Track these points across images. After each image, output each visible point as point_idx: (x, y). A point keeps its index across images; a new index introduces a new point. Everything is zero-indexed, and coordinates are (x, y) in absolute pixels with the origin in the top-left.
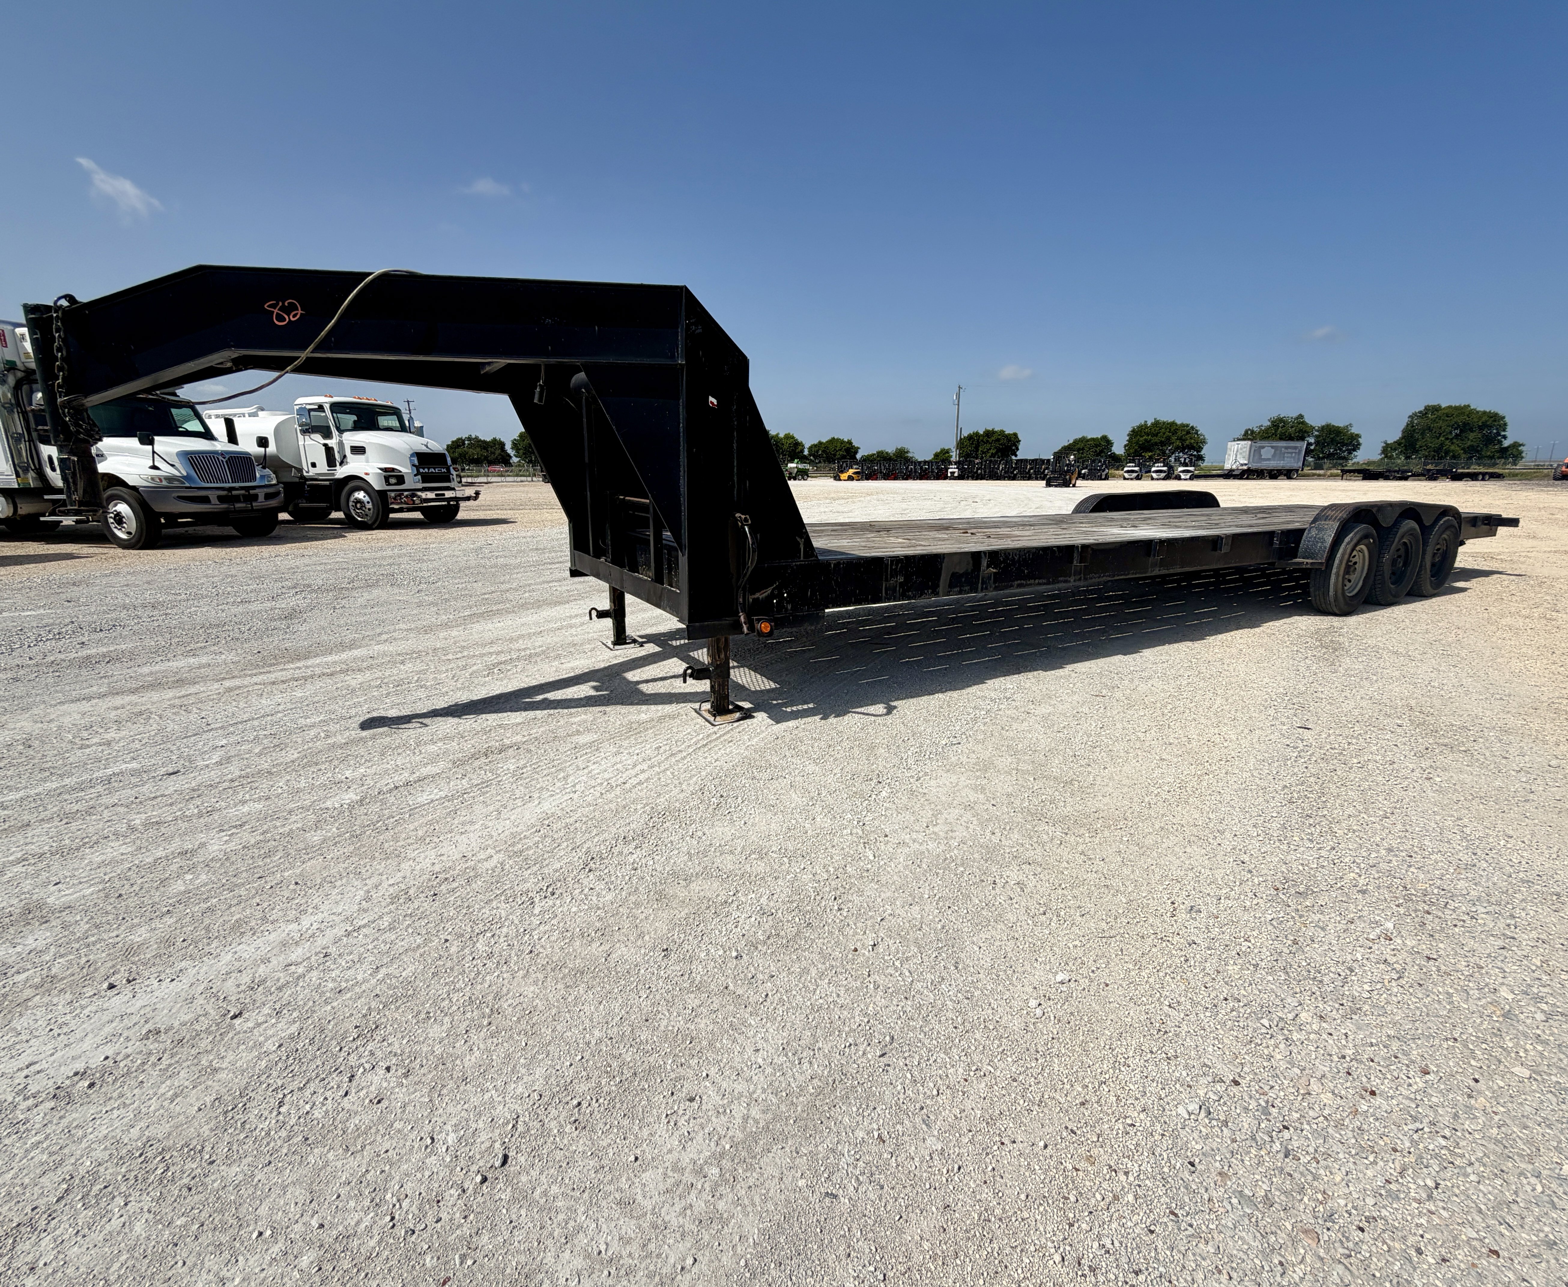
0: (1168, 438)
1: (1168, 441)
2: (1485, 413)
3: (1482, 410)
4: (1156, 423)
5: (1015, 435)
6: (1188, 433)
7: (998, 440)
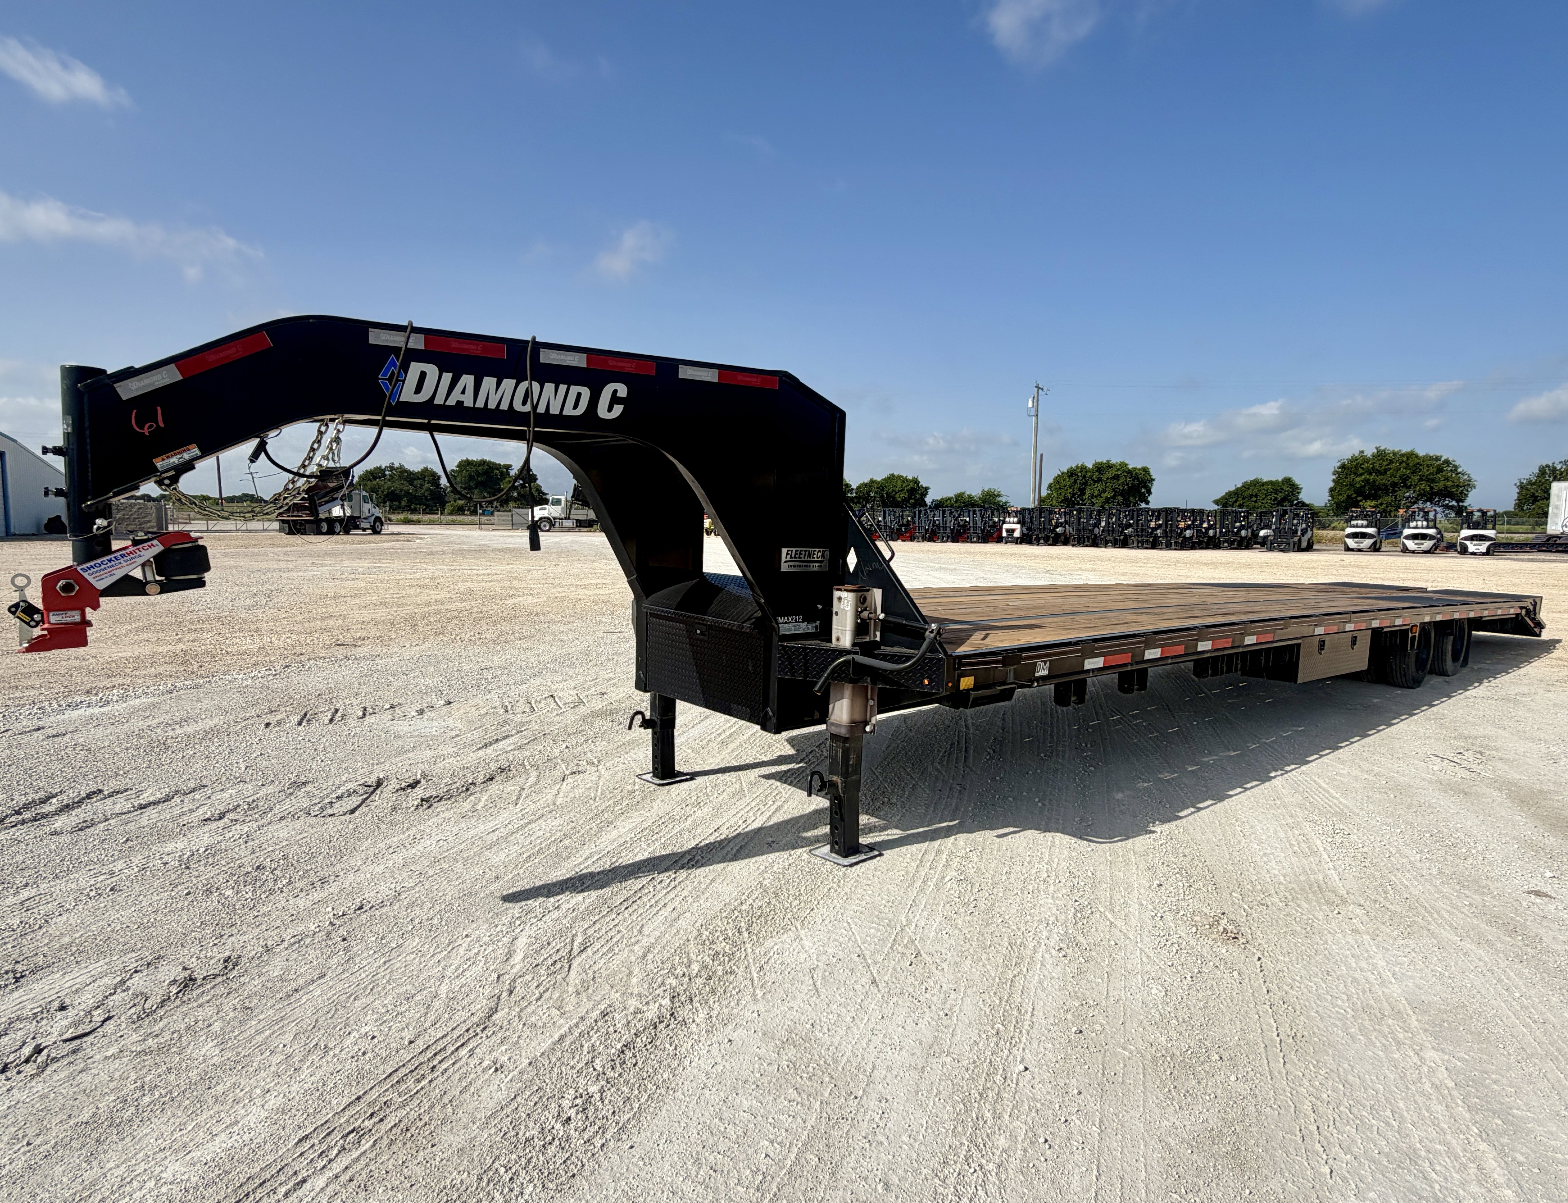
0: (1404, 479)
1: (1405, 482)
4: (1381, 455)
5: (1145, 470)
6: (1440, 470)
7: (1116, 477)
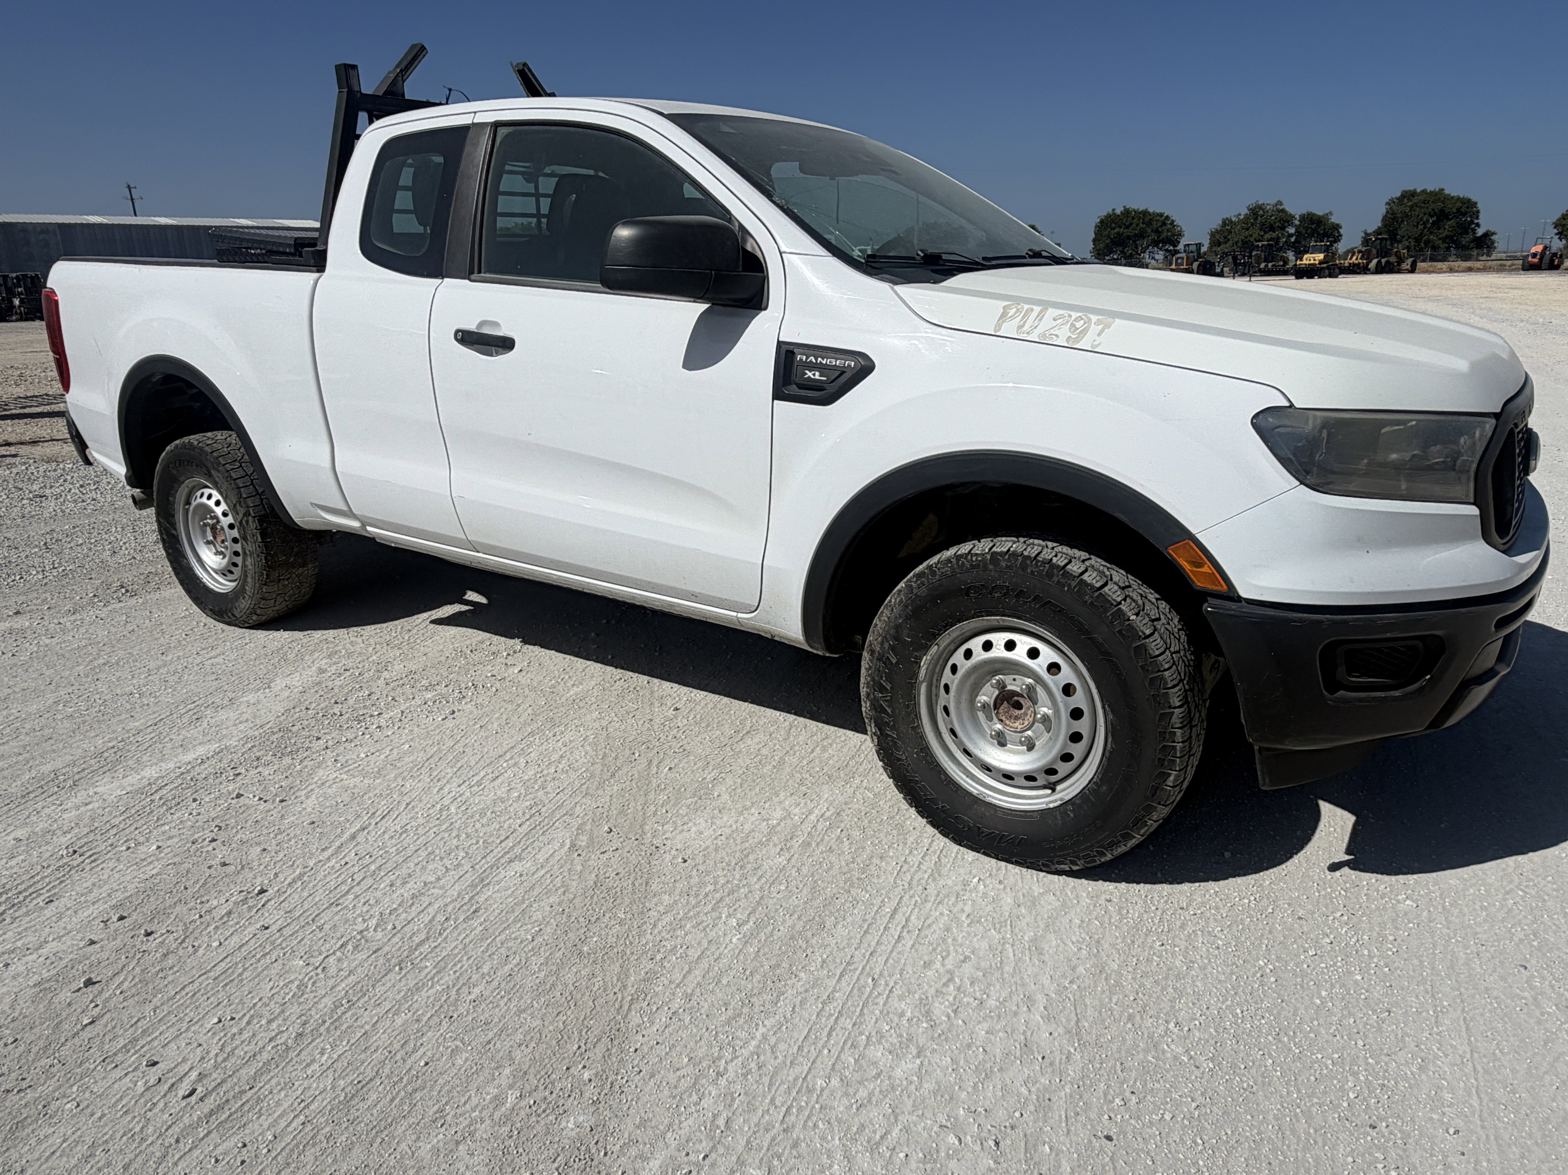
2: (1459, 199)
3: (1456, 194)
